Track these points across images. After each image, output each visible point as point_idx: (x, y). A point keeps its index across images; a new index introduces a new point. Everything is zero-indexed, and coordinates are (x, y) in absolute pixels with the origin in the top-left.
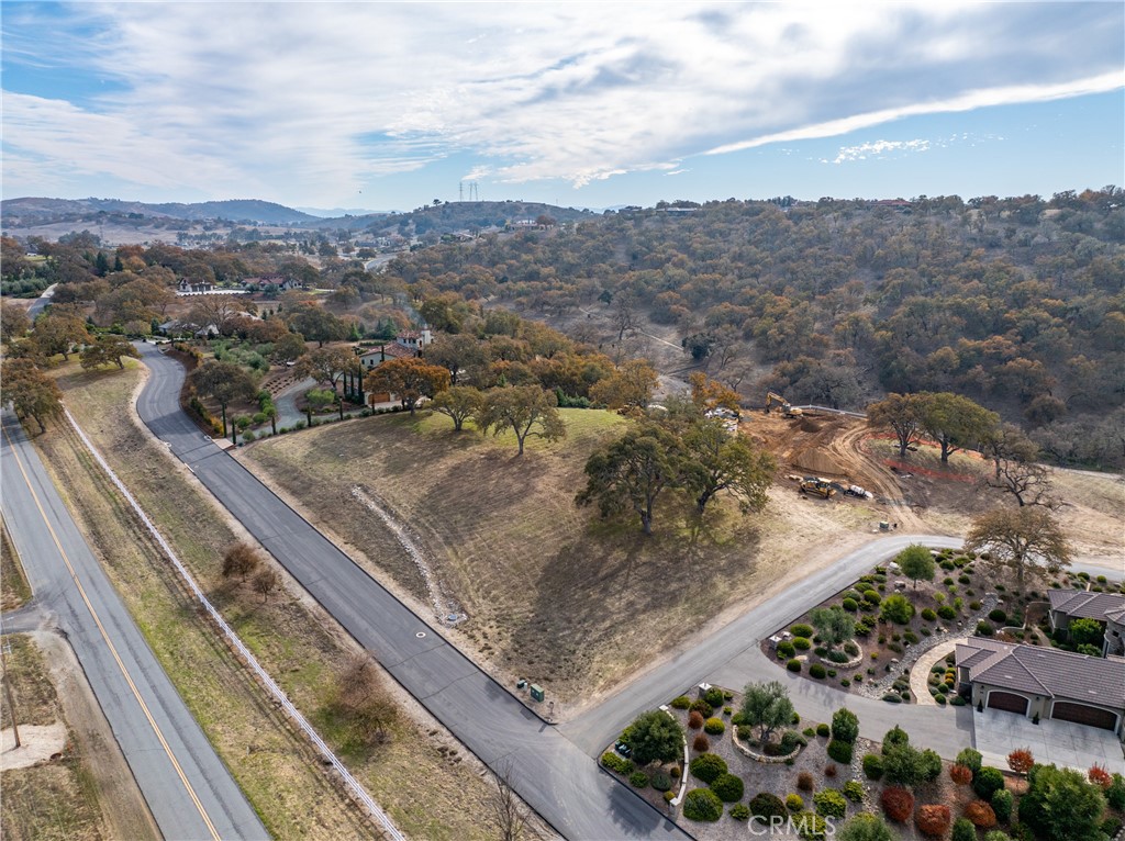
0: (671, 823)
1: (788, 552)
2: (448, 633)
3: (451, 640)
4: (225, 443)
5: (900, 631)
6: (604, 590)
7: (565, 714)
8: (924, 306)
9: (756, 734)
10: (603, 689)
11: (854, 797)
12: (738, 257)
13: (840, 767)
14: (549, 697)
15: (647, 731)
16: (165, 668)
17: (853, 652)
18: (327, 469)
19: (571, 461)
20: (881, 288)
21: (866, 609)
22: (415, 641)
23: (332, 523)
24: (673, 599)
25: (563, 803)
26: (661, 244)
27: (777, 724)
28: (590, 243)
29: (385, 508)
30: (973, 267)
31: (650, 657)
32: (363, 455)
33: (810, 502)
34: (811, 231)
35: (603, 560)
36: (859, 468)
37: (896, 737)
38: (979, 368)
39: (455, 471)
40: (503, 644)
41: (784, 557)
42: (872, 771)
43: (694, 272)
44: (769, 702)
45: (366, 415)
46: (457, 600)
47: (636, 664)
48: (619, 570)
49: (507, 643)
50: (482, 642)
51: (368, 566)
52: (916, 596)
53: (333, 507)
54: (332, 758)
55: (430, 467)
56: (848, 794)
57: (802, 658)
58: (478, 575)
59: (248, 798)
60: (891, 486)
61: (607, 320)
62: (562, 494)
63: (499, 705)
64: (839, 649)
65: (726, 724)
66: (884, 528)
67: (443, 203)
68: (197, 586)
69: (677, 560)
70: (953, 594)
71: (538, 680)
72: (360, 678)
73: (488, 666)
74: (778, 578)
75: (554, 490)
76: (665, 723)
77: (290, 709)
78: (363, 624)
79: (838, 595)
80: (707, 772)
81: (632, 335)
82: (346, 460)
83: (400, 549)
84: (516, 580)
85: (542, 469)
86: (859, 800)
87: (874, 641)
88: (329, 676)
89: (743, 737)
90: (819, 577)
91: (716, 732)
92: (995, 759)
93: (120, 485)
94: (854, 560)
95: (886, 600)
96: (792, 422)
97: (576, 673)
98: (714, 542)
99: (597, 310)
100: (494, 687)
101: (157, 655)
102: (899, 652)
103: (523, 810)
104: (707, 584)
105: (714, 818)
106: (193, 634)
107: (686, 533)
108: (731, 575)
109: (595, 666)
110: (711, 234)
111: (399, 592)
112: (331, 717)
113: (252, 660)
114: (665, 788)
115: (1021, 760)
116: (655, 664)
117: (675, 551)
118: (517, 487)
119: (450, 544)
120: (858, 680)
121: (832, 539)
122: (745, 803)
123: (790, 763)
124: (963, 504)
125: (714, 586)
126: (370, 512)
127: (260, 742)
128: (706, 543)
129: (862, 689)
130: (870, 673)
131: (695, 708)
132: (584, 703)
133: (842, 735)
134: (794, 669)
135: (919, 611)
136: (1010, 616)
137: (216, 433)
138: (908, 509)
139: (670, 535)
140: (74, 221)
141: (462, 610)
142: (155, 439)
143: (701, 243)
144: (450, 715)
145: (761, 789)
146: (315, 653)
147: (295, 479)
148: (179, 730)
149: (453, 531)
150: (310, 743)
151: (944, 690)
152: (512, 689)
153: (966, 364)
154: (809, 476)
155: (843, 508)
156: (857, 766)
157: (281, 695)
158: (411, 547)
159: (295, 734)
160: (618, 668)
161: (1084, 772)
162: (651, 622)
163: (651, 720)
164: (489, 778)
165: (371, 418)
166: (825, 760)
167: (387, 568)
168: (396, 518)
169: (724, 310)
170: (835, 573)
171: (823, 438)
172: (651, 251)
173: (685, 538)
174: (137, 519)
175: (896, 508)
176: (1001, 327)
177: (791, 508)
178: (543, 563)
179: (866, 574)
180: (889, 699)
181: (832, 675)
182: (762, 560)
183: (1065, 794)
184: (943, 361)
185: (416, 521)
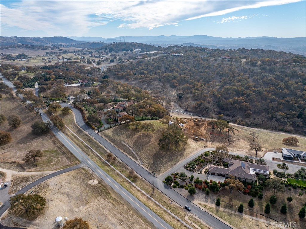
0: (171, 188)
1: (189, 152)
2: (141, 166)
3: (142, 166)
4: (97, 132)
5: (203, 164)
6: (163, 159)
7: (158, 176)
8: (228, 89)
9: (181, 178)
10: (163, 173)
11: (192, 185)
12: (190, 71)
13: (191, 182)
14: (156, 174)
15: (168, 178)
16: (106, 172)
17: (196, 167)
18: (116, 138)
19: (156, 135)
20: (220, 82)
21: (199, 161)
22: (137, 167)
23: (120, 148)
24: (172, 160)
25: (159, 186)
26: (172, 65)
27: (184, 177)
28: (155, 64)
29: (128, 145)
30: (240, 79)
31: (169, 168)
32: (122, 135)
33: (195, 142)
34: (207, 65)
35: (162, 154)
36: (204, 134)
37: (198, 178)
38: (237, 104)
39: (138, 138)
40: (149, 167)
41: (189, 153)
42: (195, 182)
43: (180, 74)
44: (183, 174)
45: (119, 125)
46: (142, 161)
47: (167, 169)
48: (164, 155)
49: (150, 167)
50: (146, 167)
51: (128, 155)
52: (206, 159)
53: (119, 145)
54: (131, 182)
55: (134, 137)
56: (191, 185)
57: (189, 168)
58: (144, 156)
59: (123, 187)
60: (209, 137)
61: (160, 86)
62: (155, 142)
63: (150, 175)
64: (194, 167)
65: (178, 177)
66: (205, 147)
67: (116, 43)
68: (104, 159)
69: (173, 154)
70: (211, 158)
71: (154, 172)
72: (132, 172)
73: (148, 170)
74: (187, 156)
75: (154, 141)
76: (171, 177)
77: (124, 176)
78: (130, 165)
79: (195, 159)
80: (175, 183)
81: (166, 91)
82: (119, 136)
83: (132, 152)
84: (150, 157)
85: (152, 137)
86: (193, 185)
87: (199, 166)
88: (128, 172)
89: (180, 178)
90: (193, 156)
91: (177, 178)
92: (209, 181)
93: (82, 141)
94: (199, 153)
95: (202, 160)
96: (195, 123)
97: (159, 171)
98: (178, 150)
99: (158, 83)
100: (149, 173)
101: (103, 170)
102: (202, 167)
103: (155, 187)
104: (177, 157)
105: (176, 188)
106: (106, 167)
107: (174, 149)
108: (180, 156)
109: (162, 170)
110: (184, 63)
111: (133, 159)
112: (129, 177)
113: (116, 170)
114: (170, 184)
115: (211, 181)
116: (169, 169)
117: (173, 152)
118: (148, 141)
119: (139, 151)
120: (196, 171)
121: (196, 149)
122: (180, 186)
123: (185, 181)
124: (220, 141)
125: (178, 158)
126: (126, 146)
127: (122, 181)
128: (177, 150)
129: (196, 172)
130: (197, 170)
131: (174, 175)
132: (160, 175)
133: (192, 178)
134: (187, 170)
135: (206, 161)
136: (218, 162)
137: (94, 129)
138: (210, 142)
139: (172, 149)
140: (16, 47)
141: (143, 162)
142: (84, 131)
143: (182, 66)
144: (144, 177)
145: (182, 184)
146: (124, 169)
147: (112, 139)
148: (111, 180)
149: (139, 149)
150: (128, 181)
151: (206, 172)
152: (151, 173)
153: (234, 103)
154: (195, 136)
155: (200, 143)
156: (193, 182)
157: (122, 175)
158: (133, 152)
159: (125, 179)
160: (165, 170)
161: (218, 182)
162: (169, 163)
163: (169, 177)
164: (150, 184)
165: (120, 125)
166: (189, 181)
167: (131, 156)
168: (130, 147)
169: (186, 86)
170: (195, 155)
171: (199, 127)
172: (170, 67)
173: (174, 150)
174: (89, 148)
175: (208, 142)
176: (243, 95)
177: (191, 143)
178: (154, 154)
179: (200, 155)
180: (199, 174)
181: (192, 170)
182: (185, 153)
183: (214, 184)
184: (230, 102)
185: (133, 147)
